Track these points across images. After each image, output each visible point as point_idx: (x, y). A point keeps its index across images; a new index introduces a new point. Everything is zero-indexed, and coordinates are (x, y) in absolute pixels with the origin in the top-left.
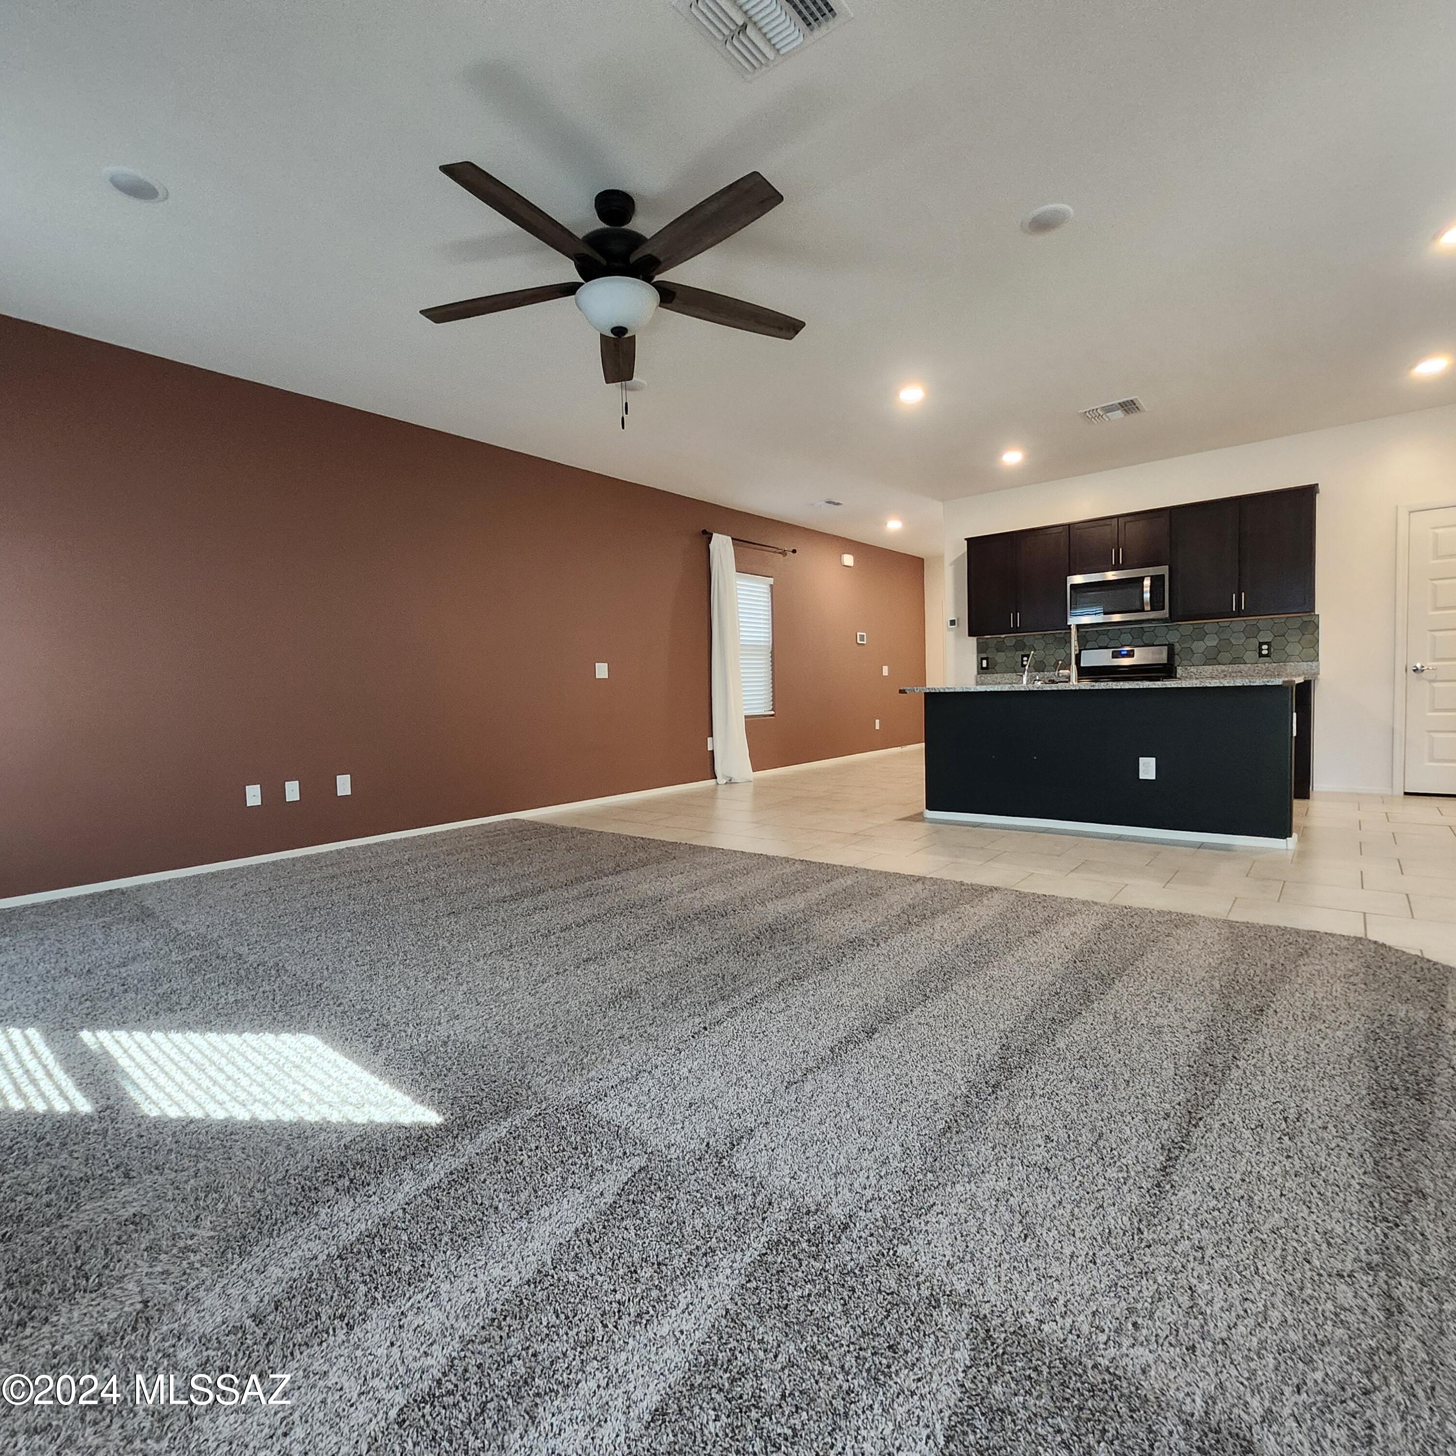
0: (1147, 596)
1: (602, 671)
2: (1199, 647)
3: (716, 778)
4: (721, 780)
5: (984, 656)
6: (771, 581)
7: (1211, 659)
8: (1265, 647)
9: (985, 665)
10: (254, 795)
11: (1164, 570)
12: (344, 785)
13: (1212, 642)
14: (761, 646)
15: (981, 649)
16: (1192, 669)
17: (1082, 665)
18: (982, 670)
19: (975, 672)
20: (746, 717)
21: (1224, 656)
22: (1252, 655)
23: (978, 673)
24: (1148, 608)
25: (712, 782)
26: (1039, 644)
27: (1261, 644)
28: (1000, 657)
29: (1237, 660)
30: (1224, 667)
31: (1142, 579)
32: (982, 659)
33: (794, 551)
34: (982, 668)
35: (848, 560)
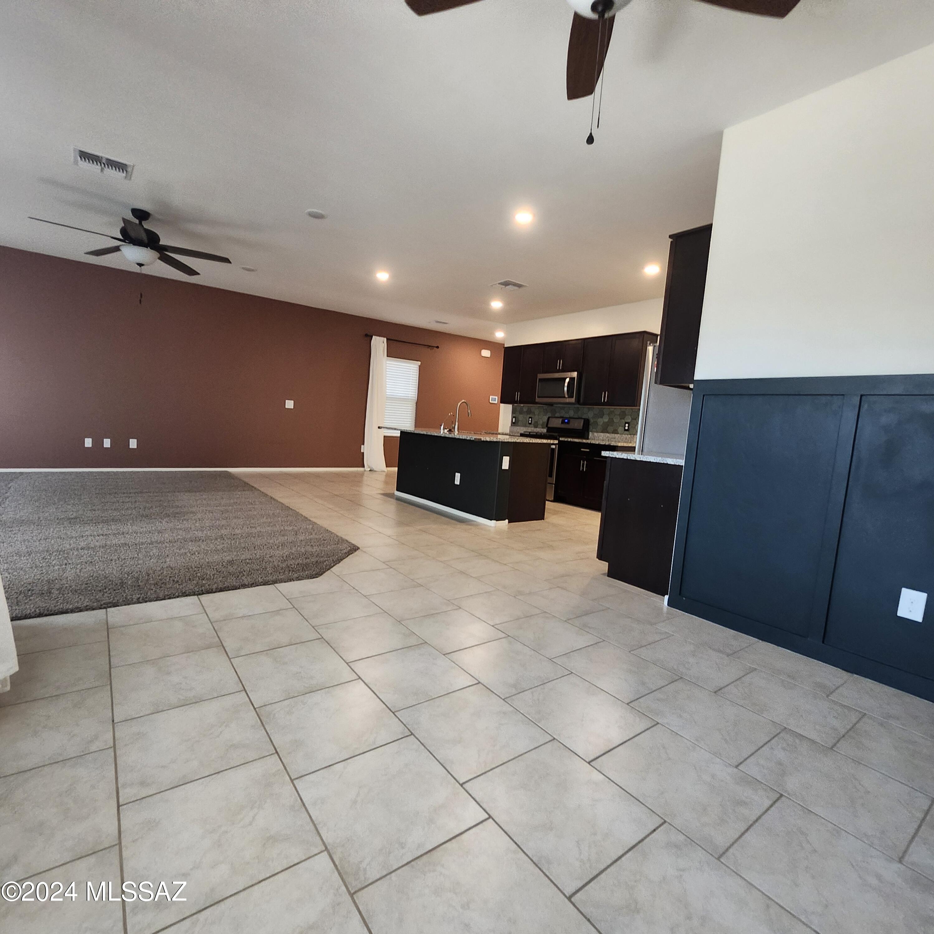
0: (566, 389)
1: (290, 404)
2: (601, 421)
3: (364, 467)
4: (367, 468)
5: (514, 415)
6: (419, 363)
7: (604, 431)
8: (627, 425)
9: (514, 421)
10: (88, 443)
11: (575, 374)
12: (133, 444)
13: (606, 419)
14: (409, 399)
15: (514, 412)
16: (596, 434)
17: (549, 426)
18: (513, 424)
19: (510, 425)
20: (384, 437)
21: (610, 429)
22: (621, 429)
23: (511, 425)
24: (567, 396)
25: (361, 469)
26: (537, 412)
27: (626, 423)
28: (521, 417)
29: (615, 432)
30: (608, 435)
31: (566, 378)
32: (514, 417)
33: (438, 347)
34: (513, 423)
35: (486, 353)
